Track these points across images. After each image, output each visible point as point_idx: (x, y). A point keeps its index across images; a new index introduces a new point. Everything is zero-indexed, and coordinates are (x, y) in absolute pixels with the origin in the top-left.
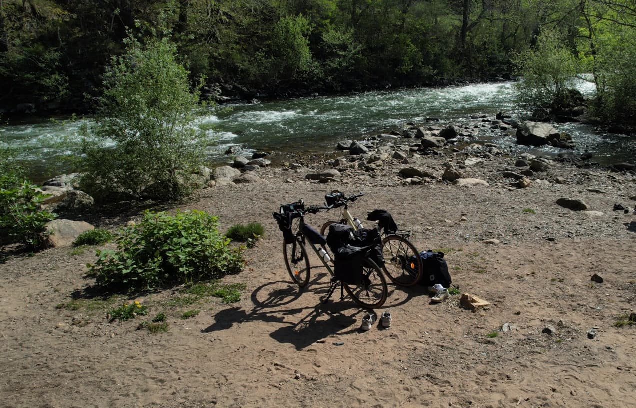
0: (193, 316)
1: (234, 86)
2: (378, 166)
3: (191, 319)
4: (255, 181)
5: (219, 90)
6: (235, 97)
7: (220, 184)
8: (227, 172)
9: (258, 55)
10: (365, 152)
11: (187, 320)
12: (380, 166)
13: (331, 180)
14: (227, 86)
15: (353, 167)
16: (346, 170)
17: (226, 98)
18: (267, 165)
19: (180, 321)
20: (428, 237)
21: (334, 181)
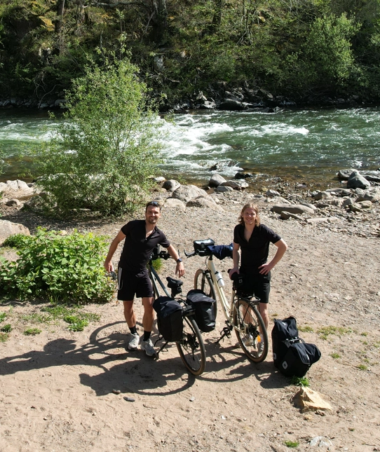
0: (34, 334)
1: (259, 92)
2: (363, 207)
3: (31, 336)
4: (208, 207)
5: (241, 94)
6: (258, 103)
7: (168, 204)
8: (190, 191)
9: (290, 59)
10: (364, 187)
11: (27, 336)
12: (367, 207)
13: (293, 217)
14: (251, 91)
15: (335, 204)
16: (325, 206)
17: (247, 104)
18: (243, 188)
19: (21, 335)
20: (338, 309)
21: (296, 218)
